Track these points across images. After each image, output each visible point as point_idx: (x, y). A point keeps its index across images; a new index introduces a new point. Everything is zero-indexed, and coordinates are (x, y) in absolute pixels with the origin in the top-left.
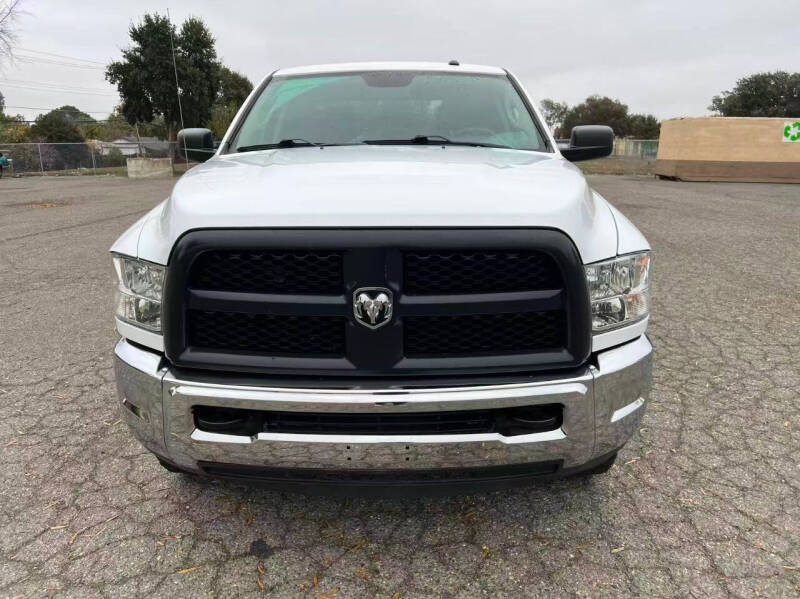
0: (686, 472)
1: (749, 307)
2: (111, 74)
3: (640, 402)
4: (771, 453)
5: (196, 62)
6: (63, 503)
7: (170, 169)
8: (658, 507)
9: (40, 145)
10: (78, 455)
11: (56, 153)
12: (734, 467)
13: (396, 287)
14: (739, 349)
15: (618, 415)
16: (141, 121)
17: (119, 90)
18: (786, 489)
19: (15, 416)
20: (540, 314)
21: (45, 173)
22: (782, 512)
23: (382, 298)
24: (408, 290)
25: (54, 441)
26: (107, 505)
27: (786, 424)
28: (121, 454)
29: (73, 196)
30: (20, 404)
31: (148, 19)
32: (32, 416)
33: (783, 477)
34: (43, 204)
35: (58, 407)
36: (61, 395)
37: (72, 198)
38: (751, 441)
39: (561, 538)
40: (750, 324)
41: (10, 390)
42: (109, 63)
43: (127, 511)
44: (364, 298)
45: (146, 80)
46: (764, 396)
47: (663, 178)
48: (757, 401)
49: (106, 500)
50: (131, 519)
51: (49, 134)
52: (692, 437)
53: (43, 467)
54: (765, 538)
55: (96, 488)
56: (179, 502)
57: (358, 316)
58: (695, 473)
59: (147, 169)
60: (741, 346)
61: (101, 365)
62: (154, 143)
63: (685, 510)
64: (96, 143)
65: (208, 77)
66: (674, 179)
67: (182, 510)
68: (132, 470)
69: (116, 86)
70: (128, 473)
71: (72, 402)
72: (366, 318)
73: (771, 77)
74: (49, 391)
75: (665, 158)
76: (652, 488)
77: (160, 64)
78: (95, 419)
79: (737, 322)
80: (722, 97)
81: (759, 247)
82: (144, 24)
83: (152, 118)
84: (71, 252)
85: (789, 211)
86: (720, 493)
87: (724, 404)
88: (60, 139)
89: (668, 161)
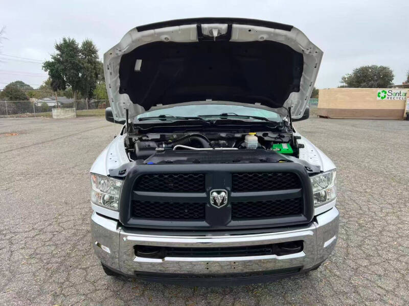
0: (353, 268)
1: (370, 184)
2: (45, 67)
3: (334, 238)
4: (390, 258)
5: (88, 61)
6: (56, 293)
7: (75, 113)
8: (342, 286)
9: (6, 102)
10: (58, 268)
11: (14, 106)
12: (374, 265)
13: (229, 189)
14: (369, 206)
15: (326, 244)
16: (60, 90)
17: (49, 74)
18: (399, 275)
19: (22, 249)
20: (292, 200)
21: (9, 116)
22: (398, 286)
23: (223, 194)
24: (234, 190)
25: (45, 261)
26: (78, 293)
27: (395, 243)
28: (80, 267)
29: (27, 129)
30: (23, 242)
31: (65, 40)
32: (30, 248)
33: (397, 269)
34: (12, 134)
35: (43, 243)
36: (42, 237)
37: (26, 130)
38: (380, 252)
39: (299, 303)
40: (373, 193)
41: (16, 235)
42: (44, 61)
43: (89, 296)
44: (215, 194)
45: (63, 69)
46: (383, 230)
47: (321, 117)
48: (381, 232)
49: (77, 291)
50: (92, 300)
51: (10, 96)
52: (353, 251)
53: (42, 275)
54: (392, 299)
55: (71, 285)
56: (114, 291)
57: (212, 202)
58: (357, 269)
59: (63, 114)
60: (370, 204)
61: (60, 220)
62: (64, 100)
63: (355, 287)
64: (34, 100)
65: (95, 68)
66: (326, 117)
67: (116, 294)
68: (87, 275)
69: (47, 72)
70: (85, 276)
71: (49, 240)
72: (215, 203)
73: (370, 68)
74: (36, 235)
75: (322, 107)
76: (338, 277)
77: (71, 62)
78: (63, 249)
79: (366, 192)
80: (346, 76)
81: (371, 153)
82: (62, 42)
83: (65, 88)
84: (32, 160)
85: (383, 134)
86: (369, 278)
87: (366, 234)
88: (16, 98)
89: (323, 109)
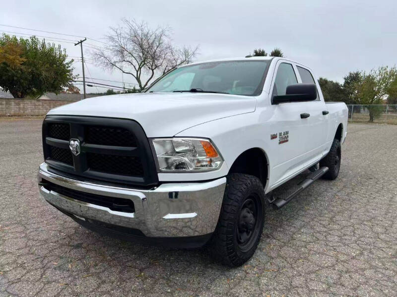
3: (194, 215)
13: (81, 139)
15: (170, 216)
44: (72, 142)
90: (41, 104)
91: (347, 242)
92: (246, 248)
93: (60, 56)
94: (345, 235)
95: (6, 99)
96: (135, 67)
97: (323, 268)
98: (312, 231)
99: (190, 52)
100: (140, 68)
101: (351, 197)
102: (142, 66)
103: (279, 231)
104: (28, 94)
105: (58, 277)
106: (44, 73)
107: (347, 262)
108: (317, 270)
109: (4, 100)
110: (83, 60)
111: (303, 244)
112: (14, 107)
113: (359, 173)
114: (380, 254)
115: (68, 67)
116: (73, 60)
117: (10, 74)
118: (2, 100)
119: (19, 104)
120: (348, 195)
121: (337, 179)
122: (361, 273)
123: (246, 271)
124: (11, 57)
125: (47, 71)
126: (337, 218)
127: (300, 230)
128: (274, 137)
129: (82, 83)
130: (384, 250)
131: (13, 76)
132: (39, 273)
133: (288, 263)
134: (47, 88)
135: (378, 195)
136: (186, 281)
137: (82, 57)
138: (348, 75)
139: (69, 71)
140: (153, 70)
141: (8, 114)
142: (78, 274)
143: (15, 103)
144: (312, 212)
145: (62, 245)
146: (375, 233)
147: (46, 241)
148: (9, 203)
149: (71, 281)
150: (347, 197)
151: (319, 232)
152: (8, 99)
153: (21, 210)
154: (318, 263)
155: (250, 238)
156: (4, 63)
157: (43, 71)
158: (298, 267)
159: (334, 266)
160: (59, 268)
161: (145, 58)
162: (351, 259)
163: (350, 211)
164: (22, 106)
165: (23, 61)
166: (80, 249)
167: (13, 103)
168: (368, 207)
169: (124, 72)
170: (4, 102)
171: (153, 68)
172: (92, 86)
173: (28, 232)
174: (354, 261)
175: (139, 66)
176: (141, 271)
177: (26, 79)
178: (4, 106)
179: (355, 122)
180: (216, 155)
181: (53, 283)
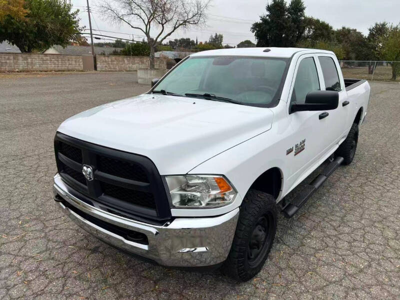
2: (253, 28)
5: (293, 19)
13: (93, 167)
42: (254, 23)
69: (254, 33)
77: (276, 22)
90: (49, 59)
91: (356, 250)
92: (255, 264)
93: (65, 6)
94: (355, 240)
95: (13, 53)
96: (143, 20)
97: (331, 283)
98: (322, 234)
99: (203, 5)
100: (149, 22)
101: (364, 189)
102: (151, 20)
103: (290, 234)
104: (34, 47)
105: (79, 289)
106: (49, 26)
107: (355, 276)
108: (324, 286)
109: (12, 55)
110: (88, 9)
111: (313, 251)
112: (22, 62)
113: (375, 155)
114: (388, 266)
115: (73, 18)
116: (78, 11)
117: (15, 27)
118: (10, 55)
119: (26, 59)
120: (361, 187)
121: (352, 163)
122: (367, 290)
123: (255, 286)
124: (15, 9)
125: (52, 23)
126: (348, 217)
127: (310, 232)
128: (289, 152)
129: (90, 35)
130: (392, 261)
131: (18, 28)
132: (60, 283)
133: (297, 276)
134: (54, 41)
135: (392, 186)
136: (198, 296)
137: (88, 7)
138: (374, 26)
139: (75, 22)
140: (163, 25)
141: (17, 70)
142: (97, 286)
143: (22, 58)
144: (323, 209)
145: (80, 248)
146: (385, 238)
147: (64, 242)
148: (27, 192)
149: (91, 294)
150: (359, 189)
151: (329, 236)
152: (16, 54)
153: (38, 201)
154: (326, 277)
155: (260, 252)
156: (9, 16)
157: (48, 24)
158: (306, 281)
159: (341, 280)
160: (79, 277)
161: (155, 11)
162: (359, 271)
163: (362, 208)
164: (29, 60)
165: (27, 13)
166: (97, 254)
167: (20, 58)
168: (381, 203)
169: (132, 27)
170: (12, 57)
171: (163, 23)
172: (100, 39)
173: (47, 231)
174: (362, 276)
175: (149, 20)
176: (155, 283)
177: (31, 32)
178: (12, 61)
179: (376, 80)
180: (229, 189)
181: (75, 296)
